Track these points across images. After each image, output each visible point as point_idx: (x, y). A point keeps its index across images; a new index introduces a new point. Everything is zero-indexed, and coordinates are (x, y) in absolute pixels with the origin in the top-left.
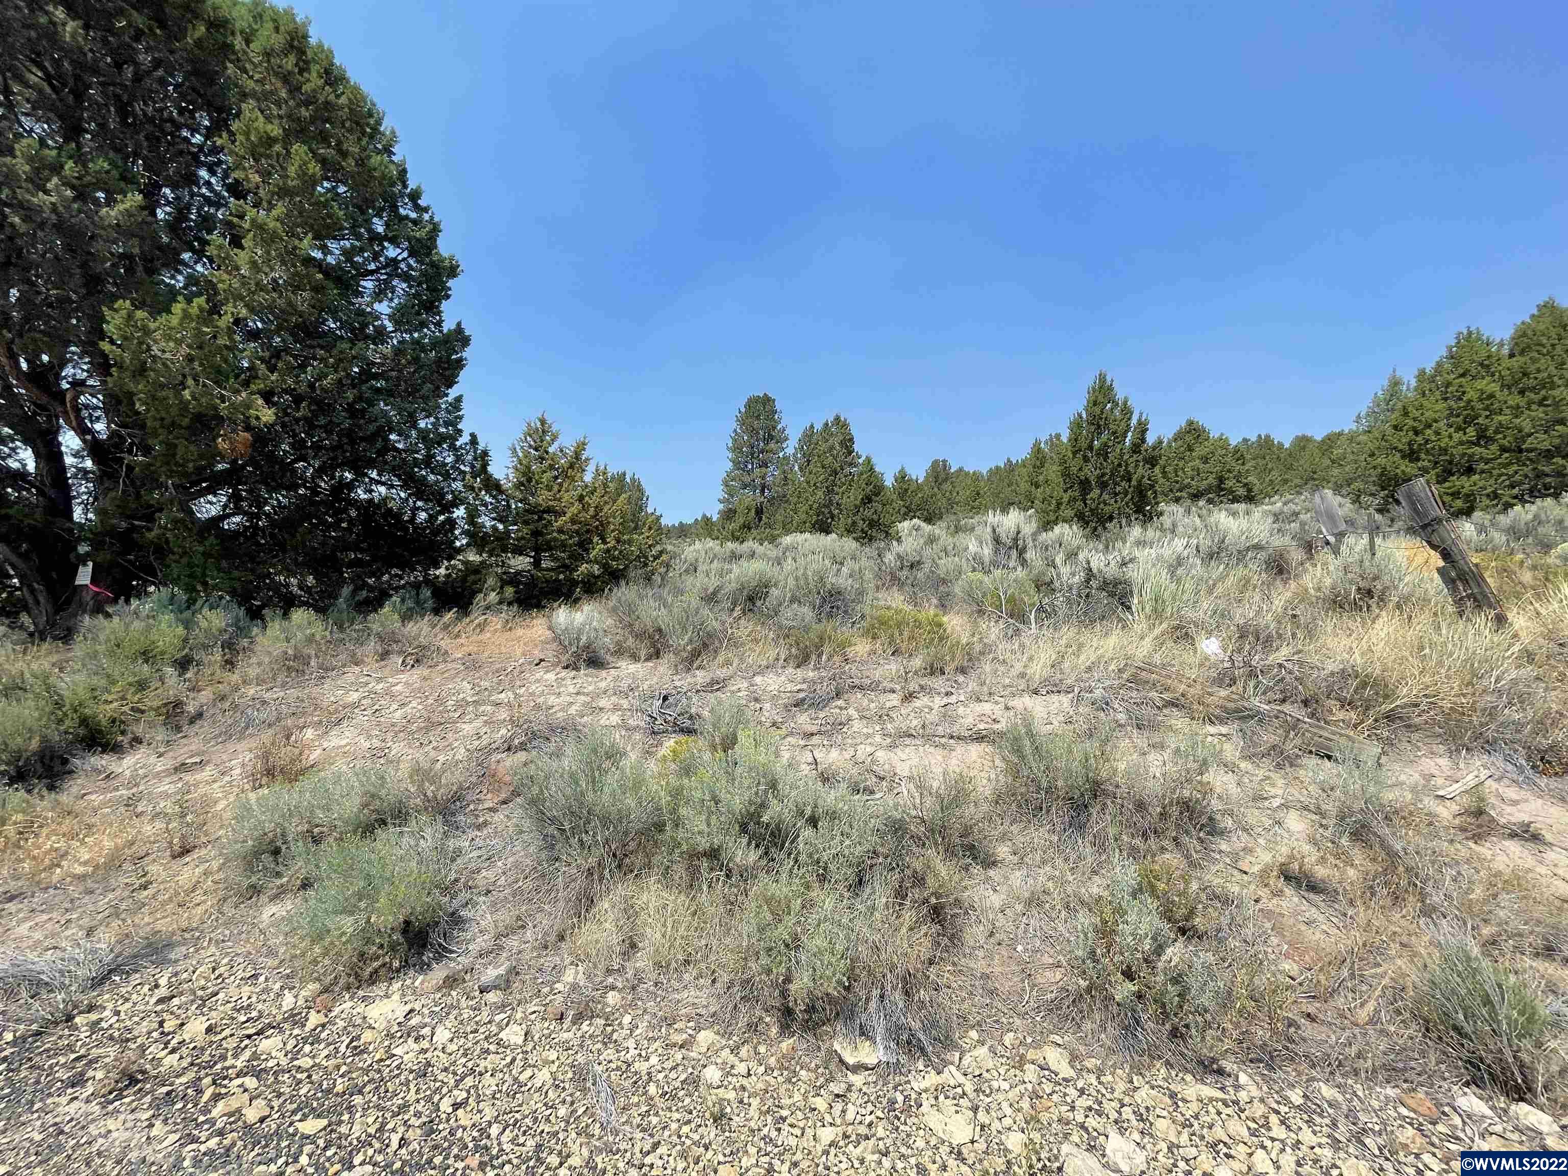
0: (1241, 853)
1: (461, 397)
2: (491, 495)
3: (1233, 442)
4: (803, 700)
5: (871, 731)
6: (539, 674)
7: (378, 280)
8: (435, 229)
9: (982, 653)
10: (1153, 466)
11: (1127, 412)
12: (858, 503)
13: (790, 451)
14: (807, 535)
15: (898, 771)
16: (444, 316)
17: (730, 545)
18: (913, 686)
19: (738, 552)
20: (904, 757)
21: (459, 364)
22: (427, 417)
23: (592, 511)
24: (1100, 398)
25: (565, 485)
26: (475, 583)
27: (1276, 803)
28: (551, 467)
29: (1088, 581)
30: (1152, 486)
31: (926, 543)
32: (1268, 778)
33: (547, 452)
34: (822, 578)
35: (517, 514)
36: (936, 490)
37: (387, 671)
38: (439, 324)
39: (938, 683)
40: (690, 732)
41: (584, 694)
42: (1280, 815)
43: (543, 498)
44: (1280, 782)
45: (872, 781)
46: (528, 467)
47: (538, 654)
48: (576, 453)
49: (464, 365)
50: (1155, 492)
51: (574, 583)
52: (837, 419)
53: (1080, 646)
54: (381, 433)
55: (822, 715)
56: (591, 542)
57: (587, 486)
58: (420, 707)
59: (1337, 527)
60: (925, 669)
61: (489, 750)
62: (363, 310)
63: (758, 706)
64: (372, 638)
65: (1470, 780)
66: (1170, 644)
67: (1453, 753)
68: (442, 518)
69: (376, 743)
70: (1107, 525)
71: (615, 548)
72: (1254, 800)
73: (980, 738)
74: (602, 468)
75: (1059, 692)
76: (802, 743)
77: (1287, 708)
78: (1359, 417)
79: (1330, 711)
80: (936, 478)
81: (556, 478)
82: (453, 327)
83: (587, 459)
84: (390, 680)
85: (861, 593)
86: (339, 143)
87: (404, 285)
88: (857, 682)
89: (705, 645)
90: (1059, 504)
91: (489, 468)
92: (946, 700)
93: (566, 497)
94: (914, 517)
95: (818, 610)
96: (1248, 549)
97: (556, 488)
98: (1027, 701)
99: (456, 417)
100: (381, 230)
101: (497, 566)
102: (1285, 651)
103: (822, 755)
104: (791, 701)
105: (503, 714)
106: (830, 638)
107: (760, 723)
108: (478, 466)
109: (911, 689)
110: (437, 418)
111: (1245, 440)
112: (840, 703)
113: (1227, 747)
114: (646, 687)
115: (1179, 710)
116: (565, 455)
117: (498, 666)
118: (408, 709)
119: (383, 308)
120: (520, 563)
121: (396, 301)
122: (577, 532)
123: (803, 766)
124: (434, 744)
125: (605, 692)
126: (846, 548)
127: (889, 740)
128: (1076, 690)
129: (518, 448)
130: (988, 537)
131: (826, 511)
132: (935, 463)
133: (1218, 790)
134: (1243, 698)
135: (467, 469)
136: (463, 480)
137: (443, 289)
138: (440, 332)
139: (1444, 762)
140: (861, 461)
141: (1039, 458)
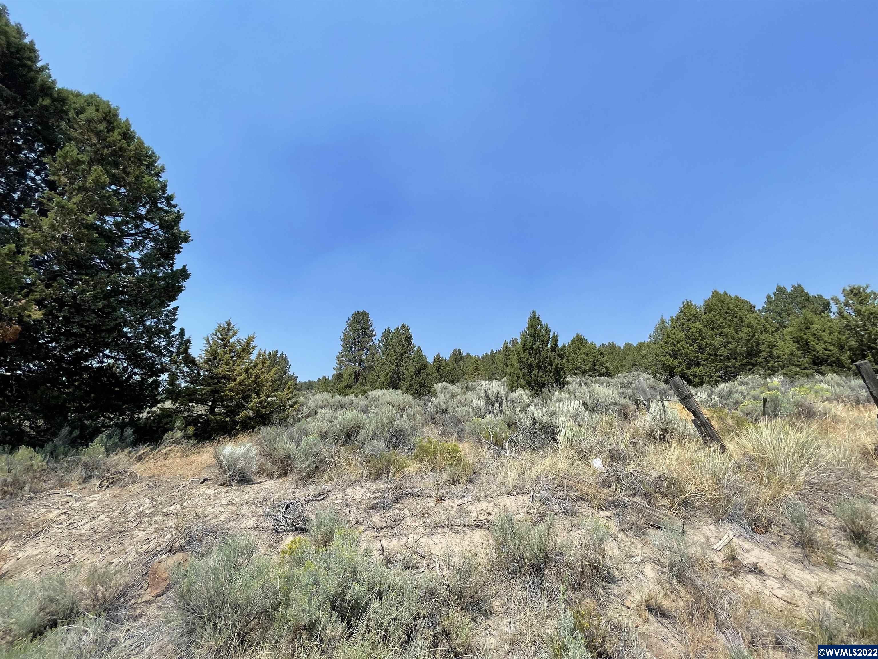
0: (625, 594)
1: (177, 307)
2: (188, 367)
3: (598, 346)
4: (377, 504)
5: (417, 524)
6: (203, 489)
7: (135, 240)
8: (179, 217)
9: (481, 469)
10: (562, 358)
11: (548, 331)
12: (413, 373)
13: (376, 342)
14: (385, 391)
15: (433, 552)
16: (176, 261)
17: (338, 398)
18: (442, 493)
19: (343, 403)
20: (436, 541)
21: (180, 289)
22: (152, 319)
23: (253, 378)
24: (534, 324)
25: (238, 362)
26: (167, 424)
27: (639, 559)
28: (231, 351)
29: (534, 425)
30: (563, 369)
31: (450, 398)
32: (633, 543)
33: (229, 342)
34: (391, 422)
35: (204, 379)
36: (455, 365)
37: (86, 491)
38: (172, 265)
39: (456, 490)
40: (302, 530)
41: (232, 504)
42: (642, 566)
43: (221, 370)
44: (640, 546)
45: (417, 560)
46: (216, 351)
47: (204, 475)
48: (247, 343)
49: (183, 290)
50: (564, 372)
51: (235, 423)
52: (403, 326)
53: (532, 463)
54: (118, 328)
55: (388, 514)
56: (250, 396)
57: (252, 363)
58: (107, 519)
59: (647, 396)
60: (450, 480)
61: (154, 553)
62: (122, 256)
63: (348, 509)
64: (80, 466)
65: (725, 539)
66: (577, 462)
67: (716, 522)
68: (151, 380)
69: (64, 551)
70: (543, 389)
71: (265, 401)
72: (628, 558)
73: (480, 525)
74: (263, 352)
75: (523, 493)
76: (374, 535)
77: (637, 499)
78: (650, 336)
79: (657, 500)
80: (456, 358)
81: (232, 357)
82: (180, 267)
83: (254, 347)
84: (87, 499)
85: (414, 429)
86: (125, 168)
87: (152, 244)
88: (410, 490)
89: (317, 468)
90: (518, 377)
91: (189, 351)
92: (461, 501)
93: (237, 369)
94: (444, 381)
95: (388, 442)
96: (610, 404)
97: (232, 363)
98: (506, 500)
99: (172, 320)
100: (143, 213)
101: (185, 411)
102: (632, 465)
103: (387, 543)
104: (369, 505)
105: (171, 522)
106: (394, 461)
107: (349, 521)
108: (182, 348)
109: (441, 495)
110: (159, 320)
111: (604, 344)
112: (399, 505)
113: (611, 524)
114: (275, 498)
115: (586, 503)
116: (240, 344)
117: (172, 485)
118: (96, 522)
119: (135, 255)
120: (201, 410)
121: (145, 252)
122: (242, 391)
123: (375, 552)
124: (112, 549)
125: (247, 503)
126: (406, 400)
127: (428, 530)
128: (532, 492)
129: (210, 339)
130: (483, 394)
131: (396, 376)
132: (455, 350)
133: (610, 553)
134: (616, 494)
135: (175, 350)
136: (171, 356)
137: (177, 247)
138: (171, 269)
139: (712, 528)
140: (415, 349)
141: (507, 351)
